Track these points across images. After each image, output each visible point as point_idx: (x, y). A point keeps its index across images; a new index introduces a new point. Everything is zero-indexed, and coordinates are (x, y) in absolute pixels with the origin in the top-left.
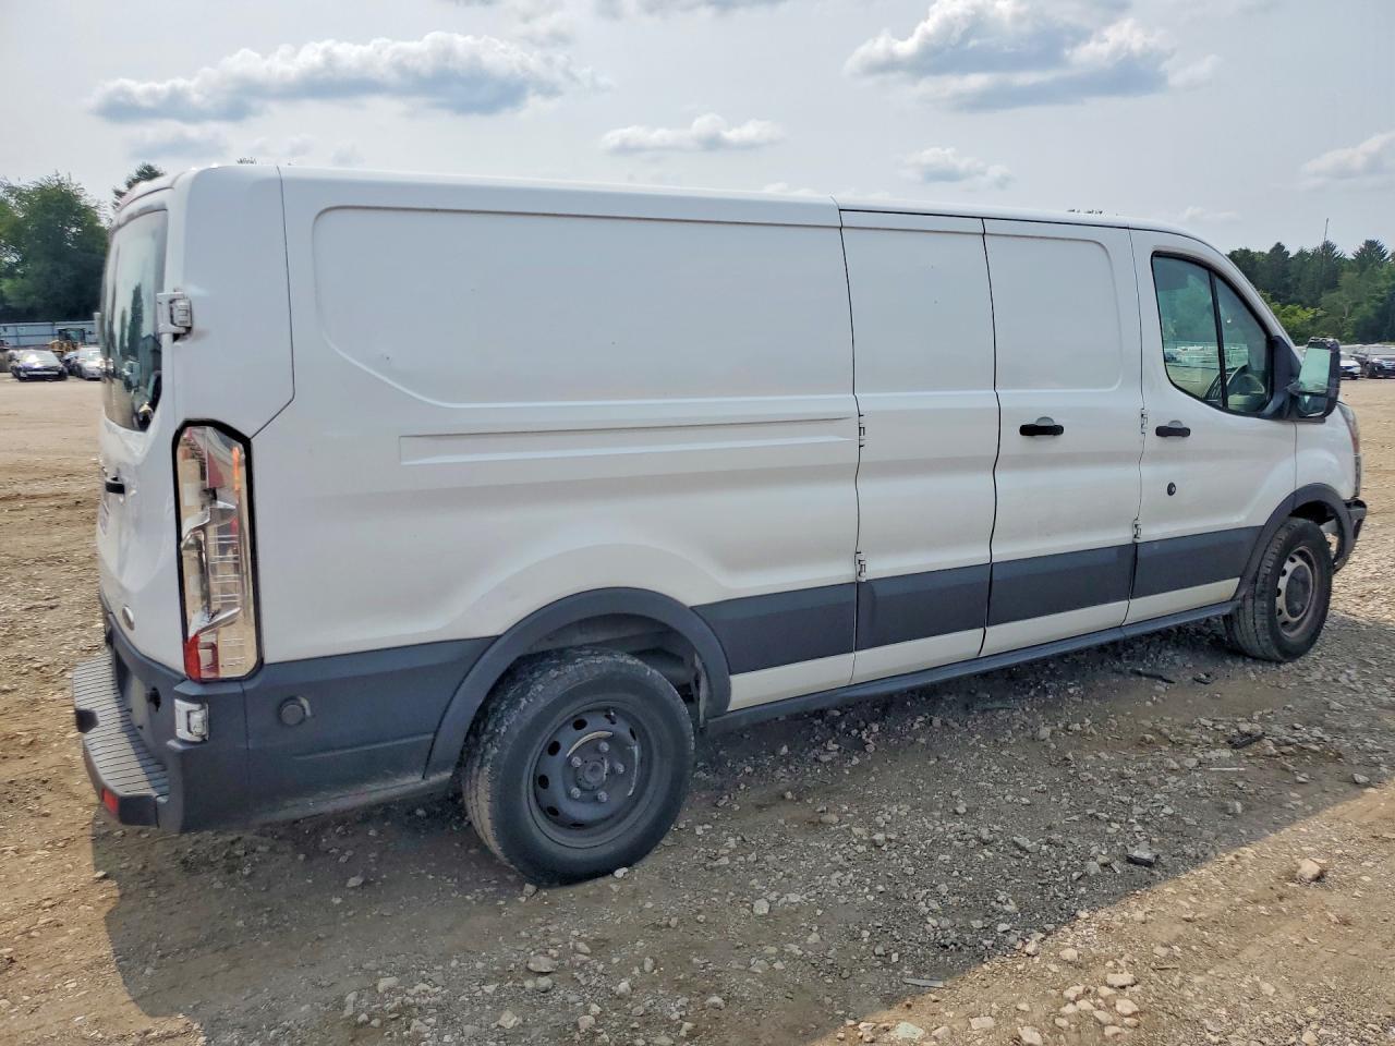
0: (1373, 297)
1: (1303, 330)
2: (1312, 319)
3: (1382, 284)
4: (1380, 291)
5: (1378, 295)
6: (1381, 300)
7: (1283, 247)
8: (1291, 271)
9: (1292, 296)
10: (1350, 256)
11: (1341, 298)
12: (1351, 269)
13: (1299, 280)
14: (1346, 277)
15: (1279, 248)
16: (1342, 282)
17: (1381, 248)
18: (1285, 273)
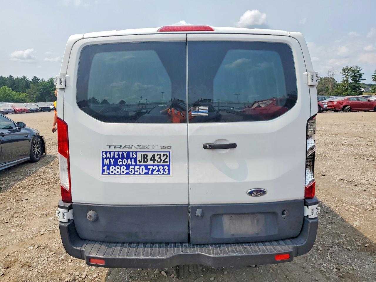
0: (39, 91)
1: (24, 99)
2: (25, 96)
3: (40, 87)
4: (40, 89)
5: (40, 90)
6: (41, 91)
7: (12, 76)
8: (16, 83)
9: (18, 90)
10: (30, 80)
11: (31, 91)
12: (32, 83)
13: (18, 85)
14: (32, 85)
15: (11, 76)
16: (30, 86)
17: (38, 78)
18: (14, 83)
